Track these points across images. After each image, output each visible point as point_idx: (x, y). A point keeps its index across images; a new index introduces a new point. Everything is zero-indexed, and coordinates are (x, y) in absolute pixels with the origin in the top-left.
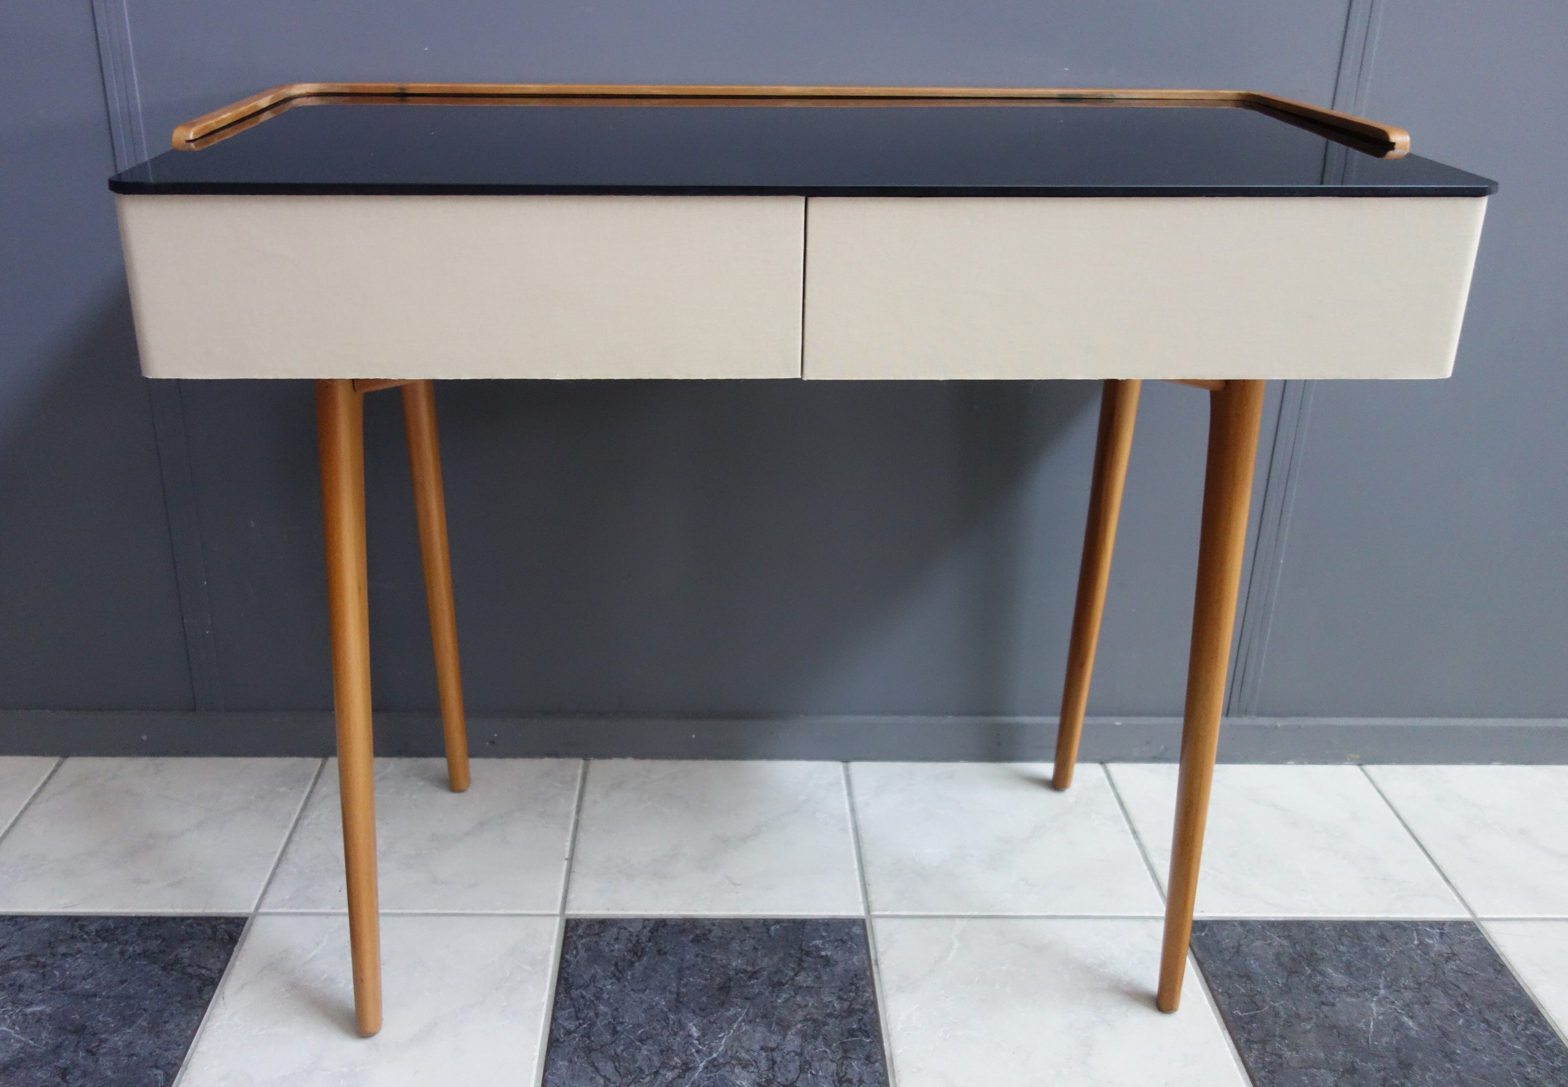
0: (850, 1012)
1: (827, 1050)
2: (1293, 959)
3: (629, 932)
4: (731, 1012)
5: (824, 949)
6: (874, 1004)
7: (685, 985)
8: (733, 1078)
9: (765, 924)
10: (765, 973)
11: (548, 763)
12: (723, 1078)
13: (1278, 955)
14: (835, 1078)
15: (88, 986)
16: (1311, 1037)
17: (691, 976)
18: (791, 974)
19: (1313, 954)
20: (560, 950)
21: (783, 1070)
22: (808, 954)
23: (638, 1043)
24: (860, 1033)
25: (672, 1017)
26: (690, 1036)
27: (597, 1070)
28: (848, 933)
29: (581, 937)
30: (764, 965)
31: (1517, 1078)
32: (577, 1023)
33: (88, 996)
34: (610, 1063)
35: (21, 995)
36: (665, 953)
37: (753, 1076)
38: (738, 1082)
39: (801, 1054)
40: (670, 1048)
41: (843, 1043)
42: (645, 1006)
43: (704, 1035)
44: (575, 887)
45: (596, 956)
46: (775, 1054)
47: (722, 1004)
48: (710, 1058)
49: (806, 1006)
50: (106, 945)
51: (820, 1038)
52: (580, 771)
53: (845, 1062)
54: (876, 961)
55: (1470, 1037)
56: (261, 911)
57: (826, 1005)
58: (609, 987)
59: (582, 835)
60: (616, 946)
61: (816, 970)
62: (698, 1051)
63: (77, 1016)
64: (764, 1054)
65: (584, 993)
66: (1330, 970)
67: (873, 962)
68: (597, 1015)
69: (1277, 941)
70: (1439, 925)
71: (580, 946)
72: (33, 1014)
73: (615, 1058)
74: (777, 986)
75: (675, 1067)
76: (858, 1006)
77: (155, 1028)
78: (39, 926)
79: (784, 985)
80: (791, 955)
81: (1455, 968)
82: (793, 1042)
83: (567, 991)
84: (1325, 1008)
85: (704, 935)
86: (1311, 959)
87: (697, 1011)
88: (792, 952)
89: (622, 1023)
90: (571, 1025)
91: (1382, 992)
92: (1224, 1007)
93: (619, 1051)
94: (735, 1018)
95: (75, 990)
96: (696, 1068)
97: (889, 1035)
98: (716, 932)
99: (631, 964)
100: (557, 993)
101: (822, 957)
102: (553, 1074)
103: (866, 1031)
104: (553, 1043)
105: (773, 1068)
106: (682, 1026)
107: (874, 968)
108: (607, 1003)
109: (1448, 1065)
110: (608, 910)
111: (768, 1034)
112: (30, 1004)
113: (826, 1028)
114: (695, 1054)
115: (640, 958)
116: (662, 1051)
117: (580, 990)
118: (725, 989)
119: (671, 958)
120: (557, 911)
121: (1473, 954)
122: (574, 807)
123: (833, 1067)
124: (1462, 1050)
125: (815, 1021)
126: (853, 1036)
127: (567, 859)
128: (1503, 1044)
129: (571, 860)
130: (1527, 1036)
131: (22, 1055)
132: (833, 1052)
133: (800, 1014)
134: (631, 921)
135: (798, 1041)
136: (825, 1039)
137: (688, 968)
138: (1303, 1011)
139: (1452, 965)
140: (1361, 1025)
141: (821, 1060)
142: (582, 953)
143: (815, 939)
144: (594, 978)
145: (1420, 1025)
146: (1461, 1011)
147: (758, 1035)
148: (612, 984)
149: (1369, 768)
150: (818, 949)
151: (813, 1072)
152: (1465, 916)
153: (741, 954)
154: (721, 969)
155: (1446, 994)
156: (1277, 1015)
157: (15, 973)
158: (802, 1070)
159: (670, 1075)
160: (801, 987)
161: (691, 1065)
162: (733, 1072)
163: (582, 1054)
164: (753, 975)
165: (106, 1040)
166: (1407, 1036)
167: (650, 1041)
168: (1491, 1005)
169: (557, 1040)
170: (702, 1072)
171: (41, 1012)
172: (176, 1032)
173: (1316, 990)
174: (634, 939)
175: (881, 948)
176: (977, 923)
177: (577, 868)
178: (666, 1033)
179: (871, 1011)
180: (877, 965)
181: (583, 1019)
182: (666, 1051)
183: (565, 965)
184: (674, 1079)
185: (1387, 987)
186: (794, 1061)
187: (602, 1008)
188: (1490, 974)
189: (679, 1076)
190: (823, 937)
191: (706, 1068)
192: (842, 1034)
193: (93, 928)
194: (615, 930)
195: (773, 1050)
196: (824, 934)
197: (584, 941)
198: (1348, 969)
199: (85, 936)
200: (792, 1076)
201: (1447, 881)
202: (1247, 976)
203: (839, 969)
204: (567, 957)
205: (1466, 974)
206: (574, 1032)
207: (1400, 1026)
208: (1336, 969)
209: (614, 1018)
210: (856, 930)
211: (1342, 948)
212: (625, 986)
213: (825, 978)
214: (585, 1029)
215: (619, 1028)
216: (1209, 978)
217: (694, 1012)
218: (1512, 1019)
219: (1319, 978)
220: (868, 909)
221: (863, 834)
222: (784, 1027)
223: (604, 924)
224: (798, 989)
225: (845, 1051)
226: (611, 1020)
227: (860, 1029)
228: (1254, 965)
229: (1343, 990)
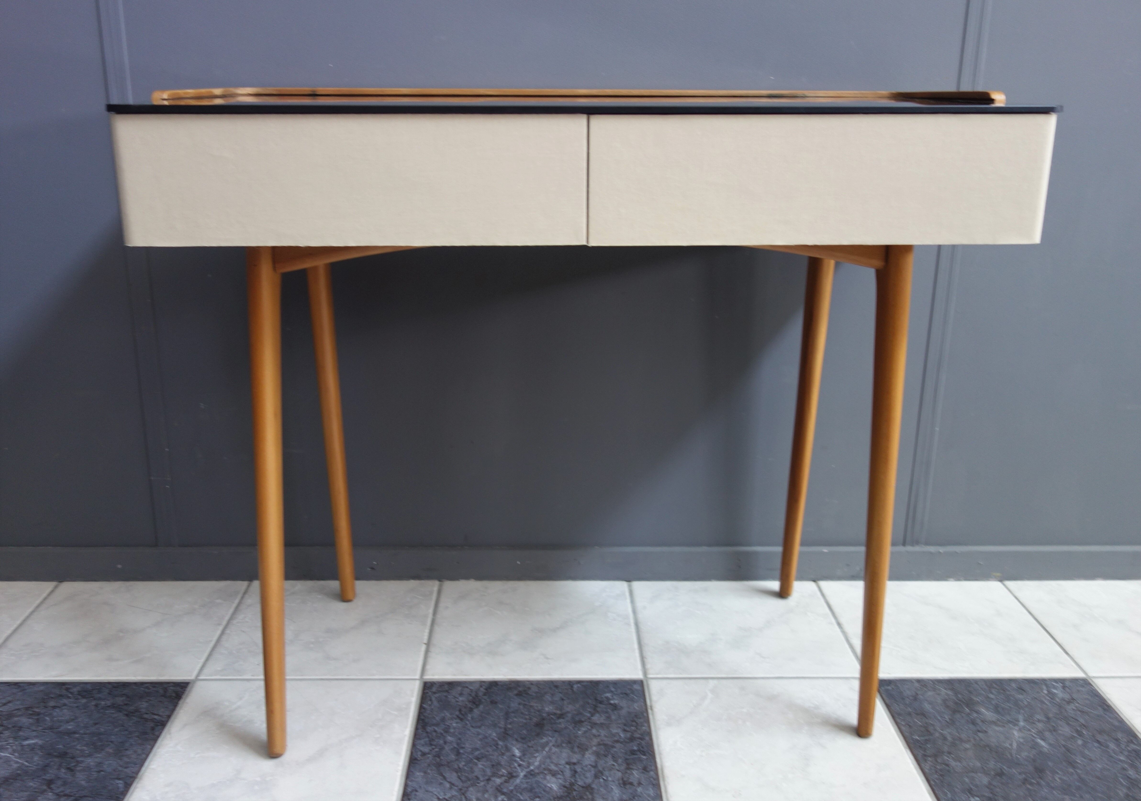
0: (632, 739)
1: (615, 764)
2: (956, 703)
3: (470, 689)
4: (545, 740)
5: (613, 699)
6: (649, 734)
7: (510, 724)
8: (545, 782)
9: (570, 684)
10: (570, 715)
11: (413, 583)
12: (538, 782)
13: (945, 701)
14: (621, 782)
15: (70, 727)
16: (970, 753)
17: (515, 717)
18: (589, 715)
19: (971, 699)
20: (419, 702)
21: (583, 777)
22: (601, 702)
23: (476, 761)
24: (638, 753)
25: (500, 743)
26: (514, 756)
27: (445, 778)
28: (631, 689)
29: (435, 693)
30: (568, 709)
31: (1122, 778)
32: (430, 748)
33: (70, 733)
34: (455, 774)
35: (21, 733)
36: (496, 703)
37: (560, 781)
38: (549, 785)
39: (595, 767)
40: (499, 764)
41: (626, 759)
42: (480, 737)
43: (524, 755)
44: (431, 661)
45: (445, 705)
46: (576, 767)
47: (538, 735)
48: (528, 770)
49: (599, 736)
50: (84, 701)
51: (610, 756)
52: (436, 589)
53: (628, 772)
54: (651, 707)
55: (1087, 752)
56: (201, 678)
57: (614, 735)
58: (454, 725)
59: (436, 628)
60: (461, 699)
61: (607, 712)
62: (520, 765)
63: (61, 746)
64: (568, 766)
65: (436, 729)
66: (983, 710)
67: (649, 707)
68: (445, 743)
69: (943, 691)
70: (1062, 681)
71: (433, 699)
72: (29, 745)
73: (458, 770)
74: (578, 723)
75: (502, 776)
76: (638, 736)
77: (119, 753)
78: (36, 689)
79: (582, 722)
80: (588, 703)
81: (1074, 708)
82: (589, 758)
83: (424, 728)
84: (980, 734)
85: (525, 691)
86: (970, 703)
87: (519, 739)
88: (590, 701)
89: (463, 748)
90: (426, 749)
91: (1022, 724)
92: (907, 734)
93: (461, 766)
94: (547, 743)
95: (61, 729)
96: (517, 776)
97: (660, 754)
98: (534, 689)
99: (471, 710)
100: (417, 729)
101: (611, 704)
102: (412, 781)
103: (643, 751)
104: (413, 761)
105: (575, 776)
106: (508, 749)
107: (650, 711)
108: (453, 735)
109: (1071, 770)
110: (455, 675)
111: (571, 753)
112: (27, 739)
113: (615, 750)
114: (518, 768)
115: (477, 706)
116: (493, 766)
117: (433, 727)
118: (540, 725)
119: (501, 706)
120: (418, 677)
121: (1088, 699)
122: (431, 611)
123: (620, 774)
124: (1082, 761)
125: (605, 745)
126: (634, 754)
127: (425, 644)
128: (1112, 757)
129: (428, 644)
130: (1129, 751)
131: (18, 772)
132: (619, 765)
133: (595, 741)
134: (471, 683)
135: (593, 758)
136: (613, 757)
137: (513, 712)
138: (963, 736)
139: (1072, 706)
140: (1007, 745)
141: (610, 770)
142: (435, 703)
143: (605, 693)
144: (443, 720)
145: (1050, 745)
146: (1080, 736)
147: (565, 754)
148: (457, 723)
149: (1008, 583)
150: (608, 699)
151: (605, 778)
152: (1080, 675)
153: (552, 703)
154: (537, 712)
155: (1068, 724)
156: (945, 739)
157: (16, 719)
158: (596, 777)
159: (498, 781)
160: (596, 724)
161: (514, 774)
162: (545, 779)
163: (434, 768)
164: (561, 716)
165: (82, 762)
166: (1041, 752)
167: (484, 759)
168: (1101, 732)
169: (416, 759)
170: (522, 779)
171: (34, 744)
172: (134, 756)
173: (974, 723)
174: (473, 694)
175: (654, 698)
176: (724, 682)
177: (432, 649)
178: (496, 754)
179: (647, 738)
180: (652, 709)
181: (435, 746)
182: (496, 766)
183: (423, 710)
184: (501, 783)
185: (1025, 720)
186: (590, 771)
187: (449, 738)
188: (1100, 711)
189: (506, 782)
190: (612, 692)
191: (525, 776)
192: (626, 753)
193: (75, 690)
194: (459, 688)
195: (574, 764)
196: (613, 689)
197: (437, 695)
198: (997, 709)
199: (70, 695)
200: (589, 781)
201: (1066, 653)
202: (923, 714)
203: (624, 712)
204: (424, 706)
205: (1082, 712)
206: (429, 754)
207: (1035, 746)
208: (987, 709)
209: (458, 744)
210: (636, 687)
211: (992, 696)
212: (466, 724)
213: (613, 717)
214: (436, 752)
215: (461, 751)
216: (895, 716)
217: (517, 740)
218: (1117, 740)
219: (975, 715)
220: (645, 673)
221: (641, 626)
222: (583, 749)
223: (451, 685)
224: (594, 725)
225: (628, 764)
226: (456, 746)
227: (639, 750)
228: (927, 707)
229: (994, 723)
